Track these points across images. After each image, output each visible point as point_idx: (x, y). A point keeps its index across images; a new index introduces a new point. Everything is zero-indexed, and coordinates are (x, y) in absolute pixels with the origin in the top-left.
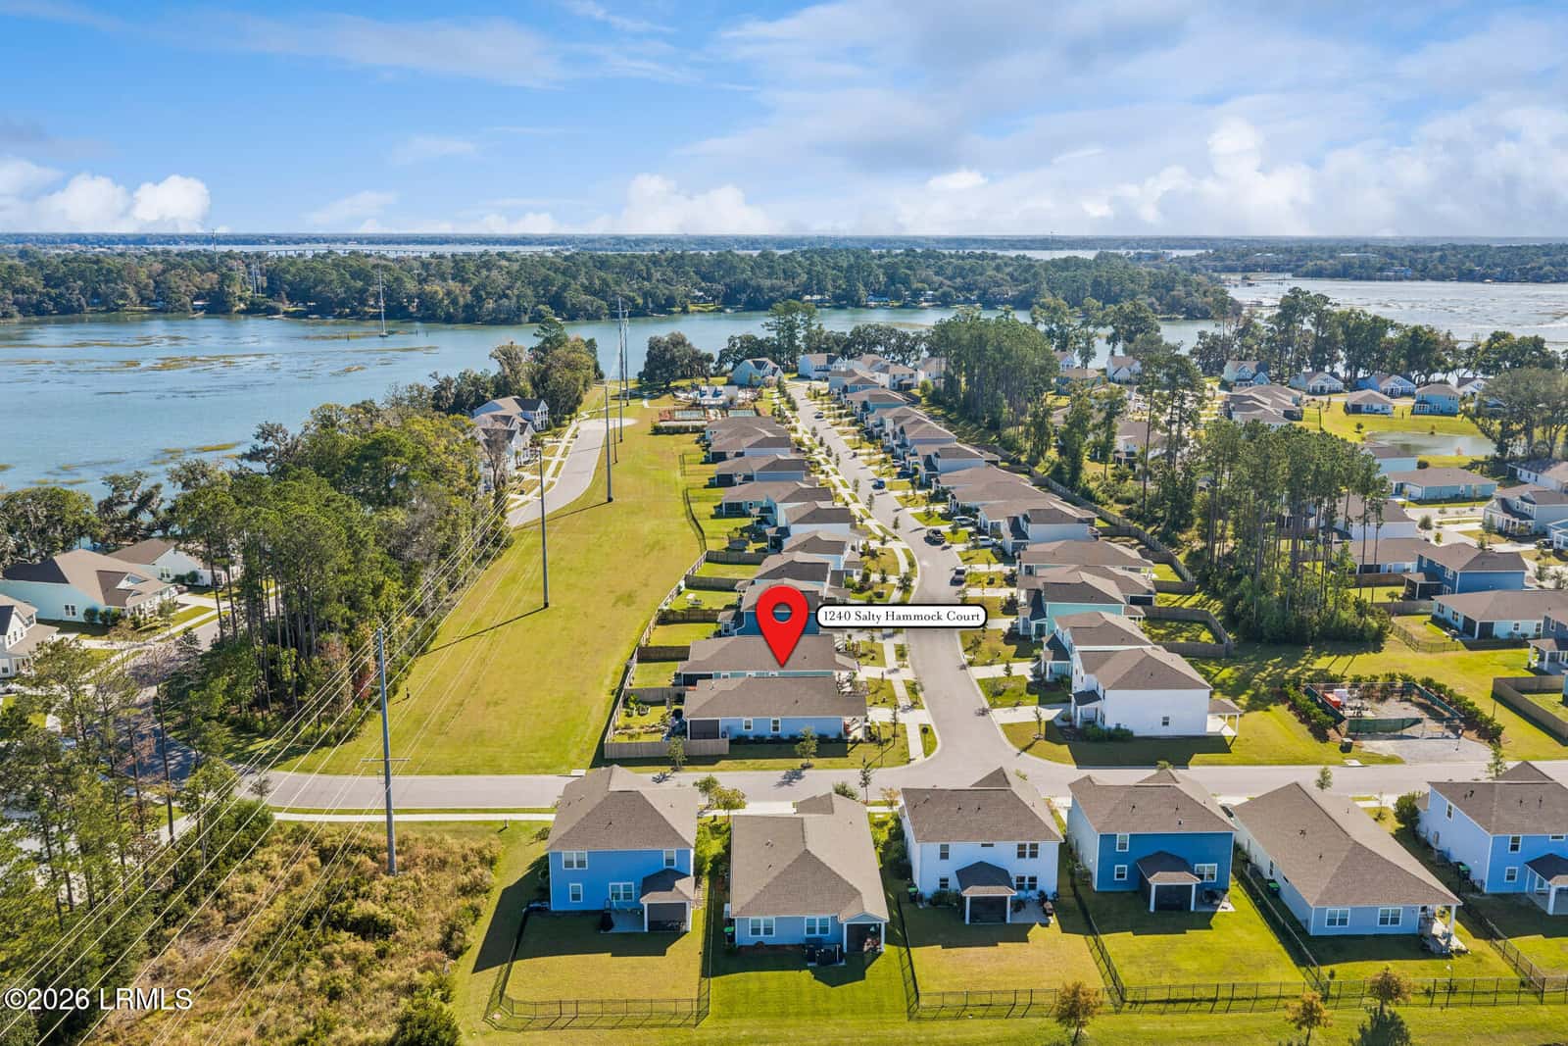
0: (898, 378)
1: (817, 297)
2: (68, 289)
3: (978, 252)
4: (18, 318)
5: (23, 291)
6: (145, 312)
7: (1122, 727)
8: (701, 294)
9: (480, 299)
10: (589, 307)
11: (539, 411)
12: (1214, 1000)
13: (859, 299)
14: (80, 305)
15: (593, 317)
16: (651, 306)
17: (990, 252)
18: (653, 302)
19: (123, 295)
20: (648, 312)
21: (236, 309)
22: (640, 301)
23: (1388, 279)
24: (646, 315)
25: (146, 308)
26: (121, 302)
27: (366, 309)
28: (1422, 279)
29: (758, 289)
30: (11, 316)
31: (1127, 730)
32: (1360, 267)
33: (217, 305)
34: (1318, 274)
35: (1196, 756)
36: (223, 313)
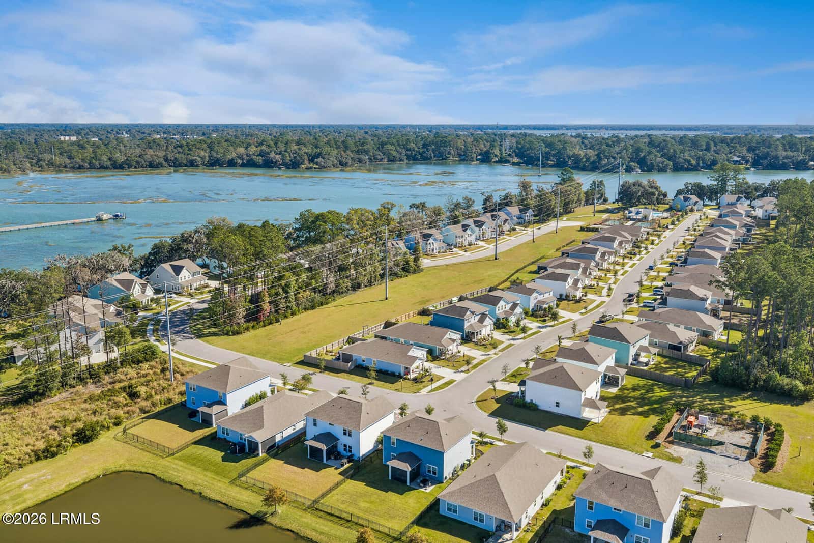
0: (769, 212)
2: (427, 150)
4: (406, 161)
5: (410, 150)
6: (456, 161)
7: (534, 402)
8: (739, 159)
9: (600, 159)
10: (660, 165)
11: (527, 214)
12: (348, 521)
14: (431, 157)
15: (662, 170)
16: (701, 165)
18: (703, 163)
19: (449, 153)
20: (699, 168)
21: (493, 160)
22: (694, 162)
24: (697, 170)
25: (457, 159)
26: (448, 156)
27: (549, 162)
30: (403, 161)
31: (536, 405)
33: (486, 158)
35: (560, 427)
36: (488, 162)
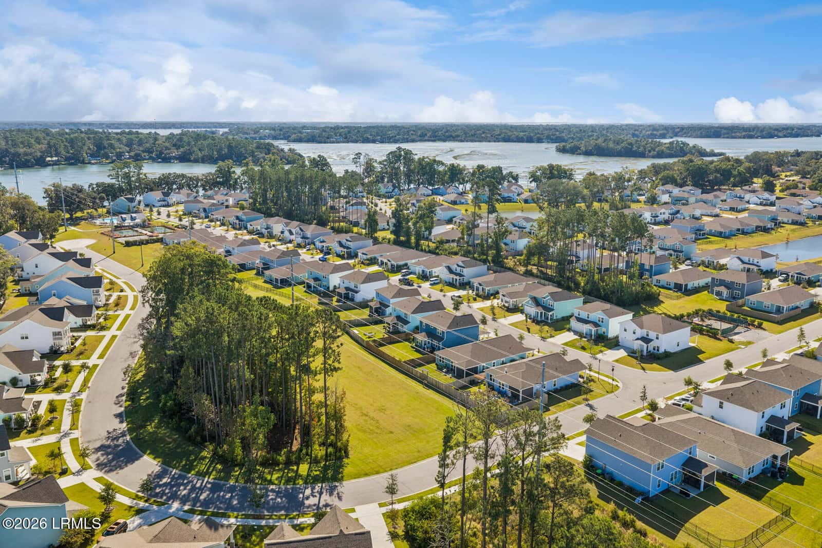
1: (55, 159)
3: (127, 130)
13: (84, 159)
17: (134, 130)
23: (333, 142)
28: (348, 142)
29: (17, 155)
32: (319, 137)
34: (299, 140)
35: (699, 357)
